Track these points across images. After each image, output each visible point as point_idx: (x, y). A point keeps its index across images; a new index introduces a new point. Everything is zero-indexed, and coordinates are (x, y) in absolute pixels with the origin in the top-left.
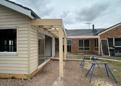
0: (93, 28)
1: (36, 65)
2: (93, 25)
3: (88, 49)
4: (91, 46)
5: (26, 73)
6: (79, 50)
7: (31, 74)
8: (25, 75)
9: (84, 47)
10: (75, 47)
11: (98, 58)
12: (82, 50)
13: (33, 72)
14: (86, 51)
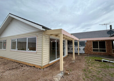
0: (111, 28)
1: (48, 61)
2: (111, 26)
3: (105, 51)
4: (107, 48)
5: (40, 65)
6: (94, 52)
7: (44, 66)
8: (40, 66)
9: (99, 49)
10: (89, 49)
11: (110, 61)
12: (97, 52)
13: (45, 65)
14: (101, 53)
